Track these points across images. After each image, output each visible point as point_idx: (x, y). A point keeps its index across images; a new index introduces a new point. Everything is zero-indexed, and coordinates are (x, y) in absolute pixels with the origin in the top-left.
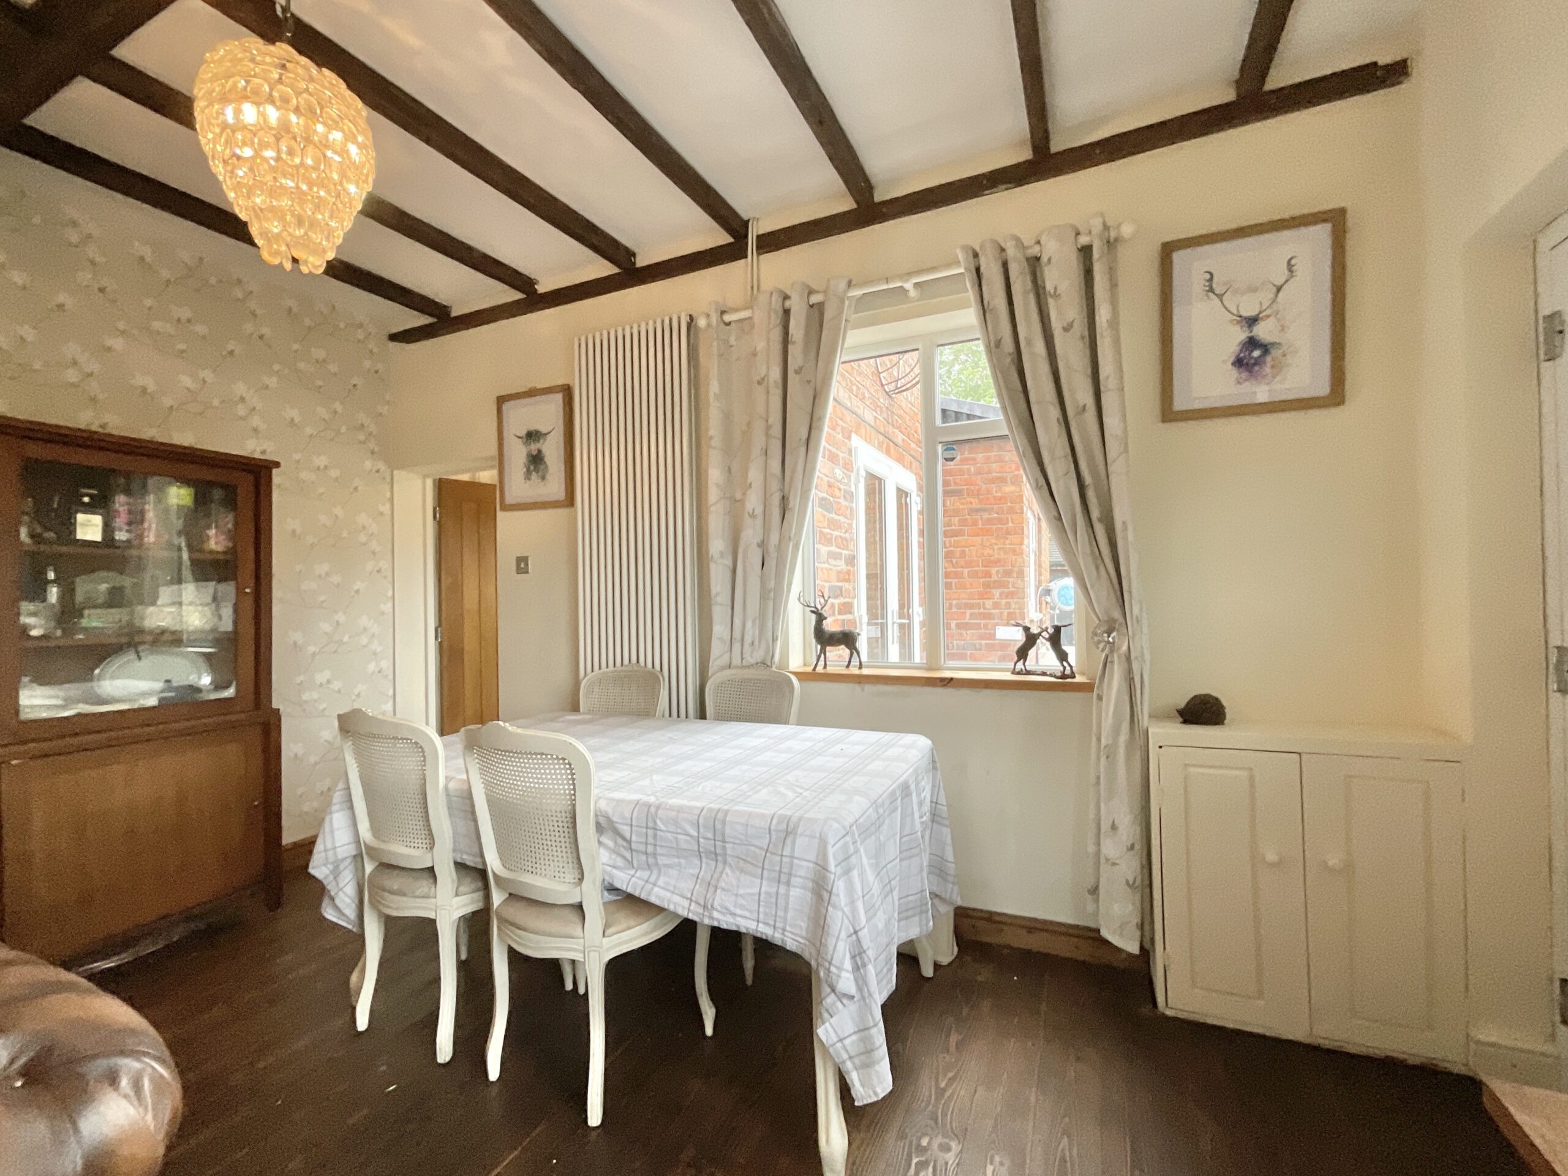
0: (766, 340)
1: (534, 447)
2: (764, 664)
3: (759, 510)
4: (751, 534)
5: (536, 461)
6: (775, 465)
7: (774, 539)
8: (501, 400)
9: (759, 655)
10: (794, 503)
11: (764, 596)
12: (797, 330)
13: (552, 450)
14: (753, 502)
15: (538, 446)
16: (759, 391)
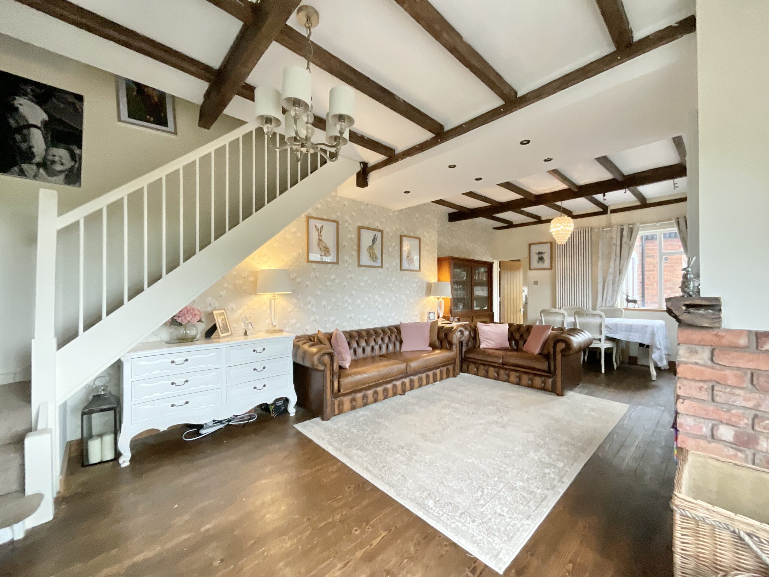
0: (616, 235)
1: (540, 256)
2: (612, 306)
3: (613, 272)
4: (610, 278)
5: (541, 259)
6: (618, 262)
7: (617, 279)
8: (530, 245)
9: (610, 304)
10: (623, 271)
11: (613, 291)
12: (625, 233)
13: (547, 257)
14: (611, 270)
15: (542, 255)
16: (614, 247)
